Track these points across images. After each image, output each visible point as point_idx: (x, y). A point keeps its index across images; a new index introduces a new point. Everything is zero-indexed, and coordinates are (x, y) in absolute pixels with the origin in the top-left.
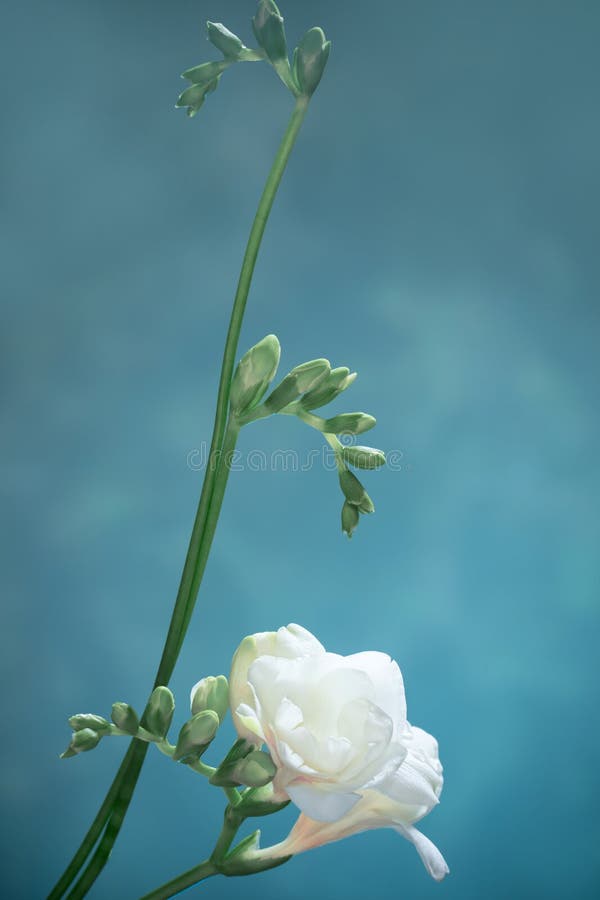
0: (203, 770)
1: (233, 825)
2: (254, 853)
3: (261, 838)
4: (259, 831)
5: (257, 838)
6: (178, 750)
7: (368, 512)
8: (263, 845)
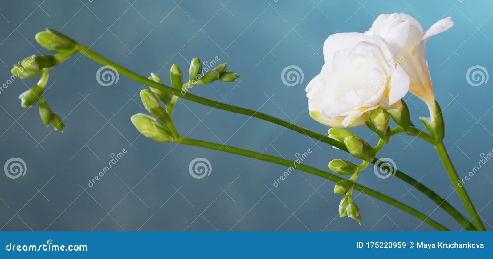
0: (380, 147)
1: (415, 132)
2: (432, 121)
3: (425, 116)
4: (420, 118)
5: (424, 119)
6: (365, 160)
7: (225, 67)
8: (428, 116)
